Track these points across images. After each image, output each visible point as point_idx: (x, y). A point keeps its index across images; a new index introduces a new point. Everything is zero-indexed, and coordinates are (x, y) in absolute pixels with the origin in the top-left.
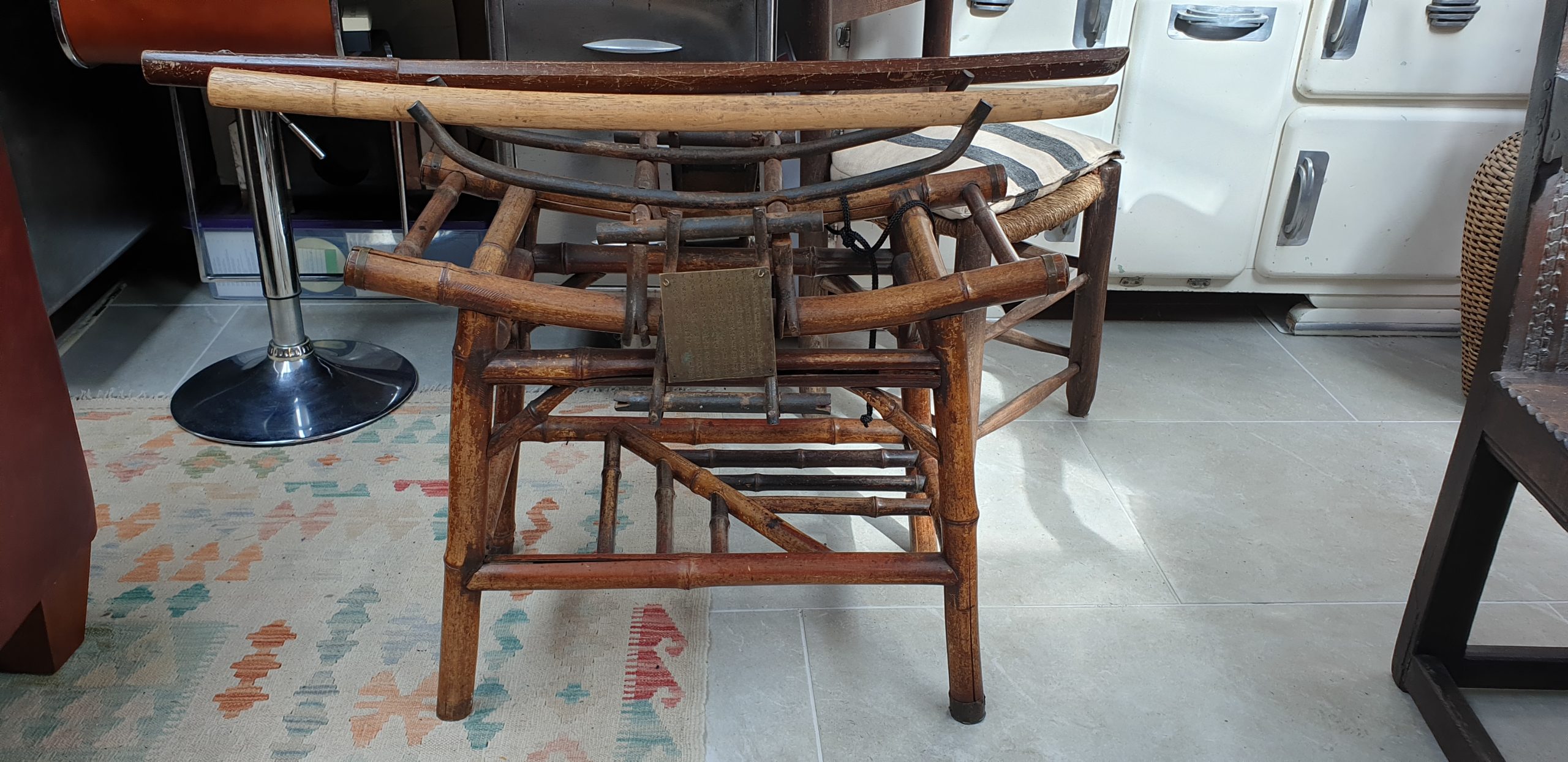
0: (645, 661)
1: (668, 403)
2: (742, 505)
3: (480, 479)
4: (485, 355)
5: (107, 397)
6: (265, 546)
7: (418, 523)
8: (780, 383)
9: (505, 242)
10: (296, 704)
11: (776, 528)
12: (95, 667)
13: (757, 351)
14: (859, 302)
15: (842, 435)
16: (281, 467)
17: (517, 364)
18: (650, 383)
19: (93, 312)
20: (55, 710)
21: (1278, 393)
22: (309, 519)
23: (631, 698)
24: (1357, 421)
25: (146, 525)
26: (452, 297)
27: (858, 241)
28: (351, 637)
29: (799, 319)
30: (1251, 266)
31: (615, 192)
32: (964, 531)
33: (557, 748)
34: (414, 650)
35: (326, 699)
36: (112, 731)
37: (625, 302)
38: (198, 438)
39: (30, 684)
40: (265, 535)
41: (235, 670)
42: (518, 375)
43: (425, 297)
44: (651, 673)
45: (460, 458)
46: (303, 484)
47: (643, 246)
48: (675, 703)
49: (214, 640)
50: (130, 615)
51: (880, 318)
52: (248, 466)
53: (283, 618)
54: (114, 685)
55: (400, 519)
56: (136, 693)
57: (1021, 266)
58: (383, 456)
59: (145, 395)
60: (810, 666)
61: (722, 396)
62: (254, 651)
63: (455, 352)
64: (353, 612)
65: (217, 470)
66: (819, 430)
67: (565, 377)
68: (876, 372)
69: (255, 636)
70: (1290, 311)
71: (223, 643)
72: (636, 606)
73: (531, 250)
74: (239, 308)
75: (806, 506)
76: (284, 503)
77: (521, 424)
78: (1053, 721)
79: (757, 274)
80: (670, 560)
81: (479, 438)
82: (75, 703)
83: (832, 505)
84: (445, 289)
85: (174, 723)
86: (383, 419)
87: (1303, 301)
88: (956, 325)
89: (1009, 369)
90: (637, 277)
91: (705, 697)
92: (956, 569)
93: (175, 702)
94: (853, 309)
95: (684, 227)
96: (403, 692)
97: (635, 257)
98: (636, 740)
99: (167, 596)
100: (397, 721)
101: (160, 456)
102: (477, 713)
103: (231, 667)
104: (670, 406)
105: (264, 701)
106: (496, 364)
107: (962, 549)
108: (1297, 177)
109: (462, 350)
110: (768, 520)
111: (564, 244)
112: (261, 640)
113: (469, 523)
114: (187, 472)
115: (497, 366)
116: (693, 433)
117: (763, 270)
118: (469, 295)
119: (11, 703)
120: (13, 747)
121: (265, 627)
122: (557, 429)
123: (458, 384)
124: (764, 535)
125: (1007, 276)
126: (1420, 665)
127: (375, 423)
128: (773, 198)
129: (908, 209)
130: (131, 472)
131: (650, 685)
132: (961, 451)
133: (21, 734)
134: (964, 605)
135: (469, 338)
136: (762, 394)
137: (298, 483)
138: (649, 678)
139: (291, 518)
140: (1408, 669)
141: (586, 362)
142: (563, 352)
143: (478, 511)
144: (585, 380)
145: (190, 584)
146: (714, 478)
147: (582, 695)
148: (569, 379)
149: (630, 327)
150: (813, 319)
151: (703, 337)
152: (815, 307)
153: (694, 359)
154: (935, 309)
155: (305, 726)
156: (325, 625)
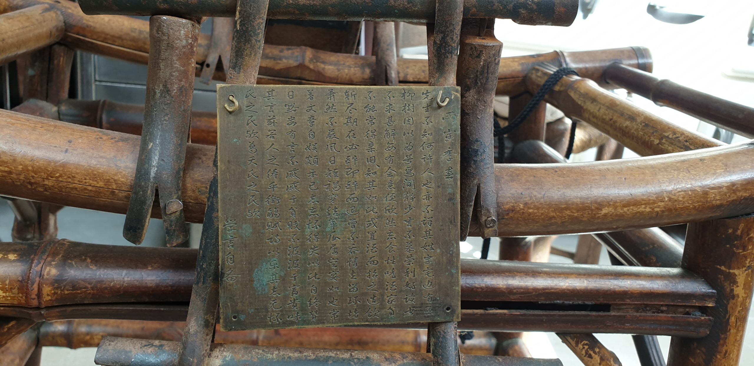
13: (421, 266)
18: (181, 320)
29: (500, 205)
37: (138, 148)
51: (648, 210)
68: (606, 308)
79: (434, 99)
90: (167, 90)
97: (163, 46)
122: (88, 334)
141: (51, 271)
144: (47, 307)
148: (12, 306)
149: (143, 203)
150: (526, 204)
151: (308, 231)
152: (527, 181)
153: (283, 279)
154: (745, 199)
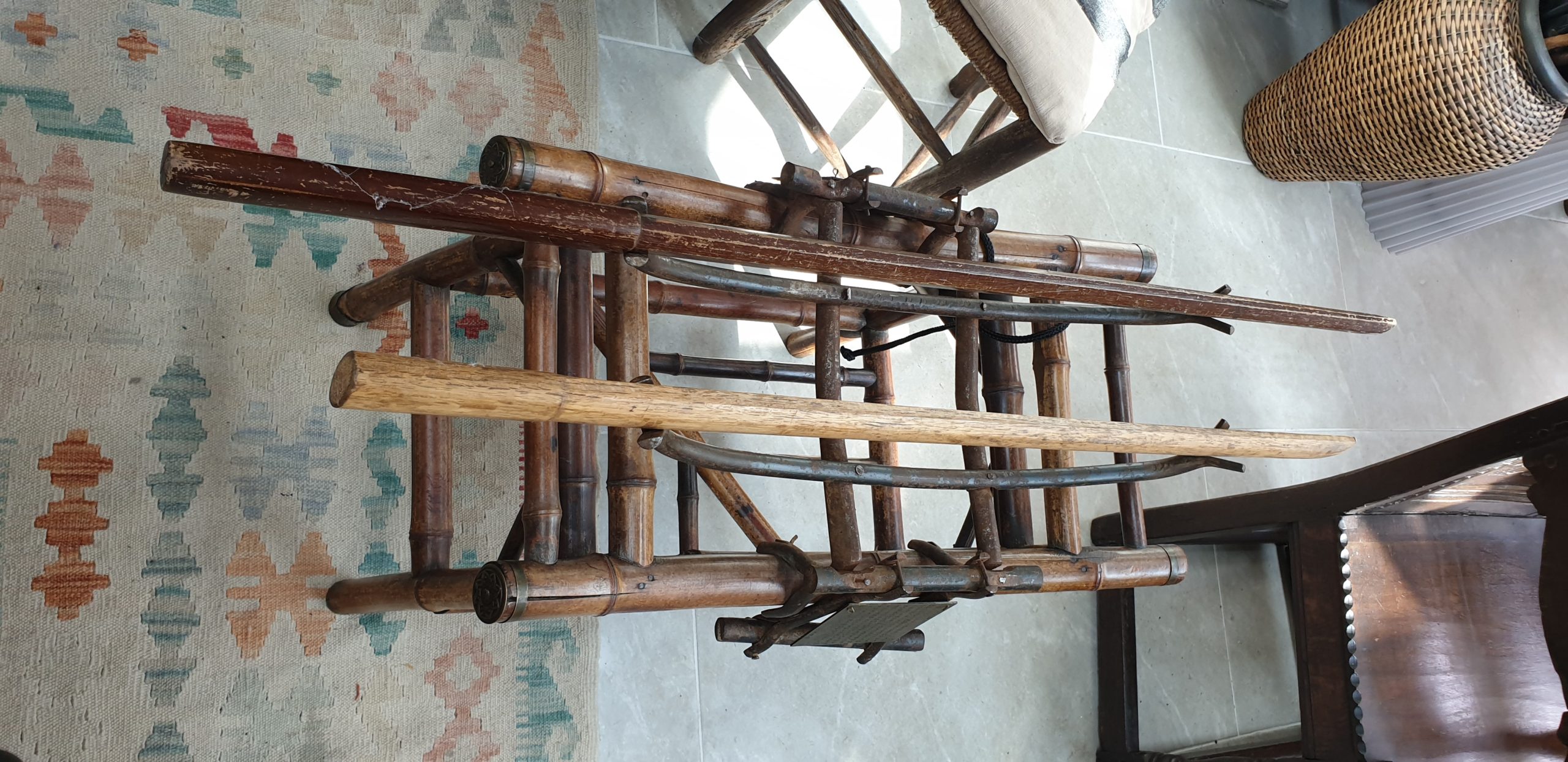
7: (224, 223)
10: (150, 592)
22: (49, 192)
24: (1162, 145)
28: (192, 468)
33: (462, 650)
34: (276, 496)
35: (188, 582)
41: (44, 532)
46: (9, 90)
53: (83, 425)
55: (196, 210)
58: (128, 34)
62: (58, 493)
64: (178, 416)
69: (49, 463)
96: (280, 571)
98: (538, 634)
100: (283, 621)
103: (35, 525)
105: (106, 588)
112: (63, 471)
121: (59, 444)
139: (18, 187)
155: (174, 629)
156: (148, 443)
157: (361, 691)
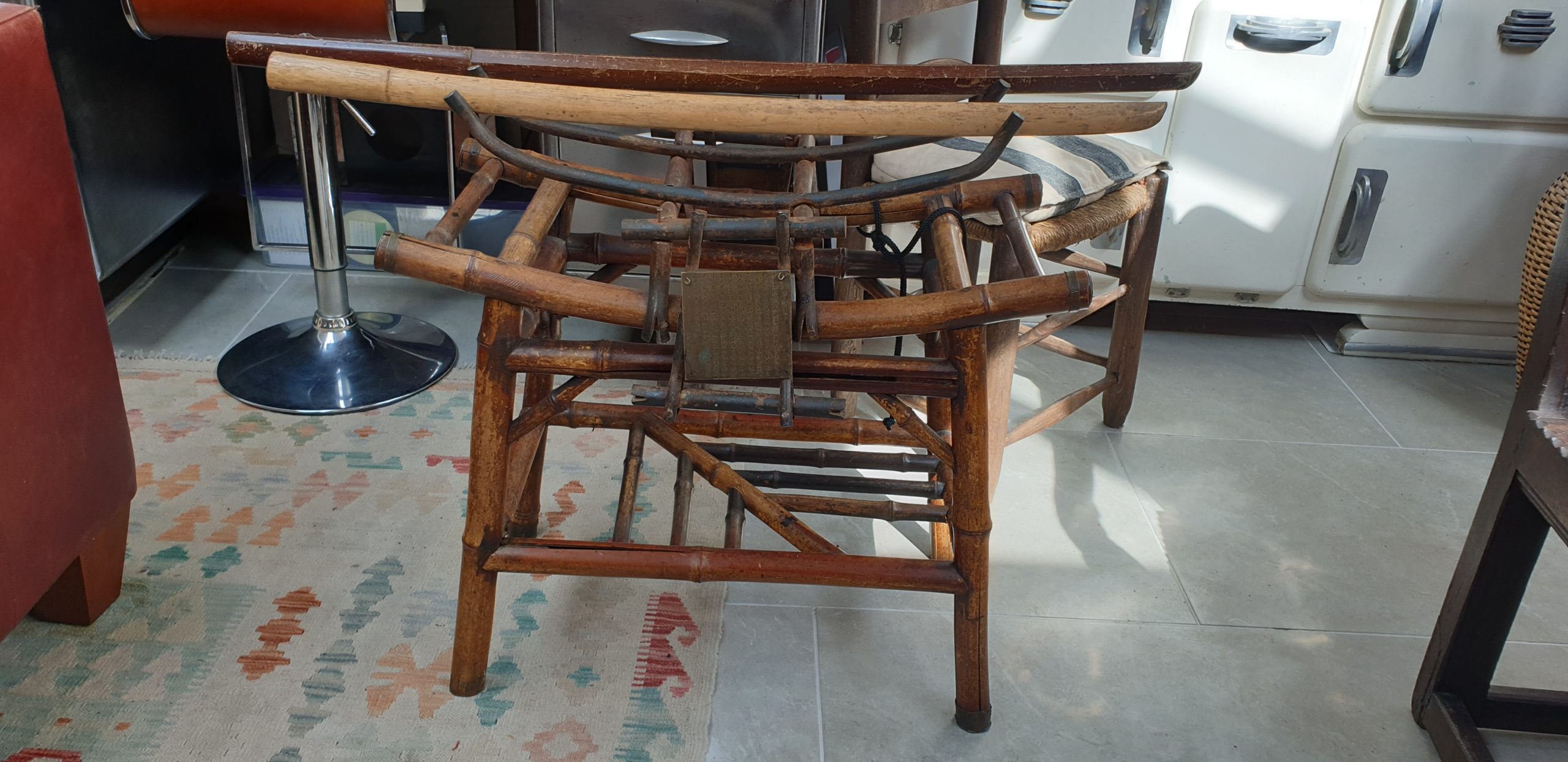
0: (658, 649)
1: (684, 400)
2: (759, 502)
3: (500, 463)
4: (508, 343)
5: (158, 358)
6: (298, 514)
7: (446, 499)
8: (796, 385)
9: (535, 232)
10: (316, 671)
11: (791, 526)
12: (129, 622)
13: (773, 353)
14: (879, 309)
15: (865, 436)
16: (318, 436)
17: (540, 354)
18: (668, 378)
19: (152, 273)
20: (89, 661)
21: (1320, 414)
22: (341, 489)
23: (640, 685)
24: (1401, 447)
25: (187, 486)
26: (478, 285)
27: (889, 245)
28: (373, 608)
29: (818, 324)
30: (1301, 282)
31: (644, 188)
32: (976, 542)
33: (564, 730)
34: (433, 624)
35: (344, 668)
36: (140, 685)
37: (647, 299)
38: (241, 403)
39: (65, 634)
40: (299, 502)
41: (260, 634)
42: (540, 365)
43: (452, 284)
44: (662, 661)
45: (481, 442)
46: (338, 453)
47: (666, 244)
48: (683, 693)
49: (243, 602)
50: (165, 573)
52: (287, 433)
53: (309, 585)
54: (146, 640)
55: (430, 494)
56: (165, 649)
57: (1044, 281)
58: (418, 430)
59: (194, 358)
60: (819, 665)
61: (737, 396)
62: (279, 616)
63: (480, 339)
64: (376, 583)
65: (257, 435)
66: (842, 430)
67: (586, 368)
68: (893, 379)
69: (281, 601)
70: (1340, 330)
71: (250, 606)
72: (653, 594)
73: (565, 239)
74: (290, 276)
75: (821, 507)
76: (318, 472)
77: (541, 412)
78: (1059, 735)
79: (777, 277)
80: (682, 552)
81: (500, 423)
82: (108, 656)
83: (849, 507)
84: (472, 277)
85: (199, 681)
86: (421, 394)
87: (1354, 321)
88: (975, 336)
89: (1047, 375)
90: (659, 274)
91: (713, 689)
92: (966, 579)
93: (202, 660)
94: (873, 316)
95: (707, 227)
96: (419, 665)
97: (657, 255)
98: (642, 727)
99: (202, 557)
100: (410, 695)
101: (205, 418)
102: (488, 690)
103: (256, 631)
104: (686, 403)
105: (286, 666)
106: (519, 352)
107: (973, 560)
108: (1353, 195)
109: (486, 337)
110: (783, 518)
111: (598, 234)
112: (287, 606)
113: (487, 506)
114: (229, 436)
115: (520, 354)
116: (717, 426)
117: (784, 273)
118: (495, 284)
119: (48, 652)
120: (46, 695)
121: (291, 593)
122: (584, 416)
123: (481, 369)
124: (779, 533)
125: (1029, 291)
126: (1439, 703)
127: (412, 397)
128: (799, 202)
129: (938, 216)
130: (176, 433)
131: (659, 673)
132: (976, 462)
133: (55, 682)
134: (973, 615)
135: (493, 325)
136: (777, 395)
137: (333, 453)
138: (659, 666)
139: (324, 487)
140: (1427, 705)
141: (607, 355)
142: (585, 343)
143: (496, 494)
144: (605, 372)
145: (222, 547)
146: (734, 473)
147: (593, 679)
148: (590, 371)
149: (651, 324)
150: (832, 323)
151: (721, 337)
152: (835, 312)
153: (711, 358)
154: (954, 320)
155: (323, 693)
156: (349, 595)
157: (459, 746)
